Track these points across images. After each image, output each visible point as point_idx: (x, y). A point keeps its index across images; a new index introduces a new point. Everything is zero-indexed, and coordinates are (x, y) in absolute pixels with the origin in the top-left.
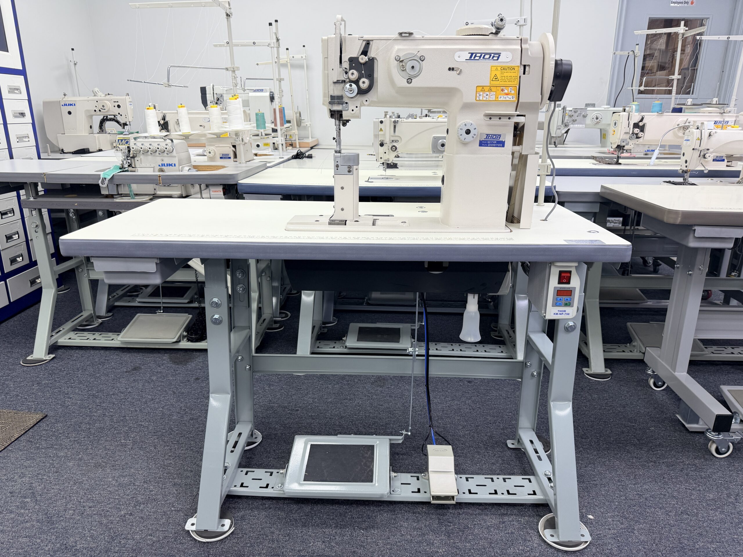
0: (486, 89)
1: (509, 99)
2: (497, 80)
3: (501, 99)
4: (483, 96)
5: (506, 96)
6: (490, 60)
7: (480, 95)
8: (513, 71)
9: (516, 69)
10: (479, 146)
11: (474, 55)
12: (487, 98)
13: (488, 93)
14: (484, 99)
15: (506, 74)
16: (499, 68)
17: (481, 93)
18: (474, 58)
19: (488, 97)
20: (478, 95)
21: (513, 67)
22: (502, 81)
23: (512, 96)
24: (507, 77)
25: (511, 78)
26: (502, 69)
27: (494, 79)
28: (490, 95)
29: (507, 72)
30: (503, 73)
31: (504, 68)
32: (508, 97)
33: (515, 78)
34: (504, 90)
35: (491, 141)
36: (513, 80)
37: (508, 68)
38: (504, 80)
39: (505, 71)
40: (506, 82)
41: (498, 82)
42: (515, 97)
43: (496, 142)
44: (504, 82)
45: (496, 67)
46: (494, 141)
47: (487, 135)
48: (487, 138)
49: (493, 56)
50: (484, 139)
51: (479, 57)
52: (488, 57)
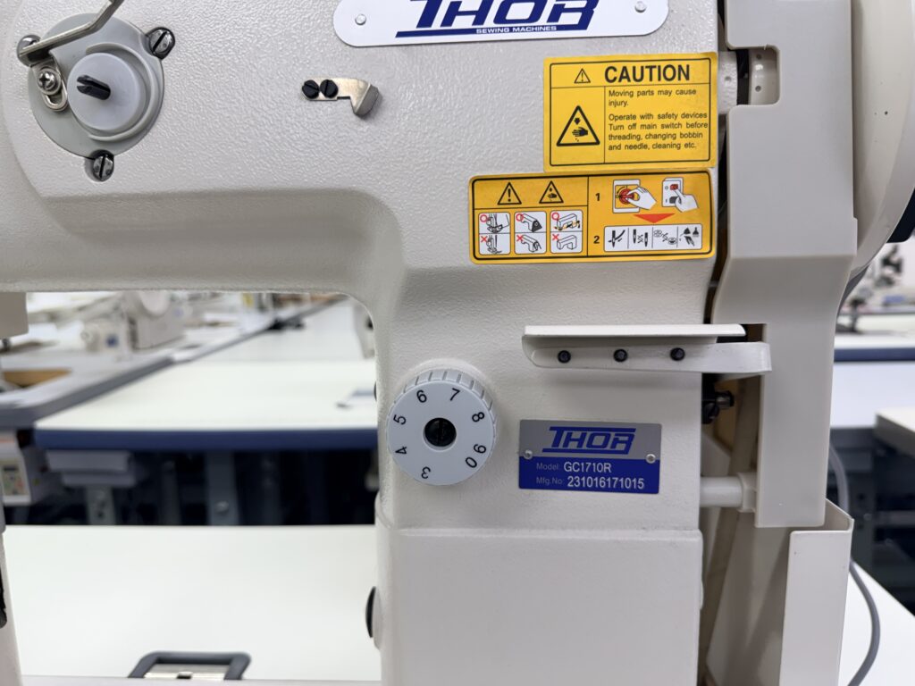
0: (530, 192)
1: (666, 246)
2: (589, 138)
3: (621, 246)
4: (512, 233)
5: (649, 229)
6: (542, 29)
7: (495, 229)
8: (680, 84)
9: (698, 71)
10: (523, 485)
11: (446, 3)
12: (536, 244)
13: (541, 217)
14: (522, 249)
15: (637, 106)
16: (596, 73)
17: (502, 219)
18: (448, 20)
19: (540, 237)
20: (483, 228)
21: (675, 65)
22: (617, 142)
23: (682, 228)
24: (646, 122)
25: (672, 126)
26: (612, 74)
27: (570, 137)
28: (554, 223)
29: (644, 93)
30: (619, 99)
31: (625, 69)
32: (658, 233)
33: (692, 126)
34: (632, 196)
35: (585, 460)
36: (682, 136)
37: (647, 71)
38: (630, 137)
39: (635, 88)
40: (645, 147)
41: (594, 153)
42: (699, 230)
43: (607, 467)
44: (630, 147)
45: (580, 67)
46: (597, 461)
47: (559, 430)
48: (561, 447)
49: (555, 6)
50: (545, 450)
51: (472, 18)
52: (527, 16)
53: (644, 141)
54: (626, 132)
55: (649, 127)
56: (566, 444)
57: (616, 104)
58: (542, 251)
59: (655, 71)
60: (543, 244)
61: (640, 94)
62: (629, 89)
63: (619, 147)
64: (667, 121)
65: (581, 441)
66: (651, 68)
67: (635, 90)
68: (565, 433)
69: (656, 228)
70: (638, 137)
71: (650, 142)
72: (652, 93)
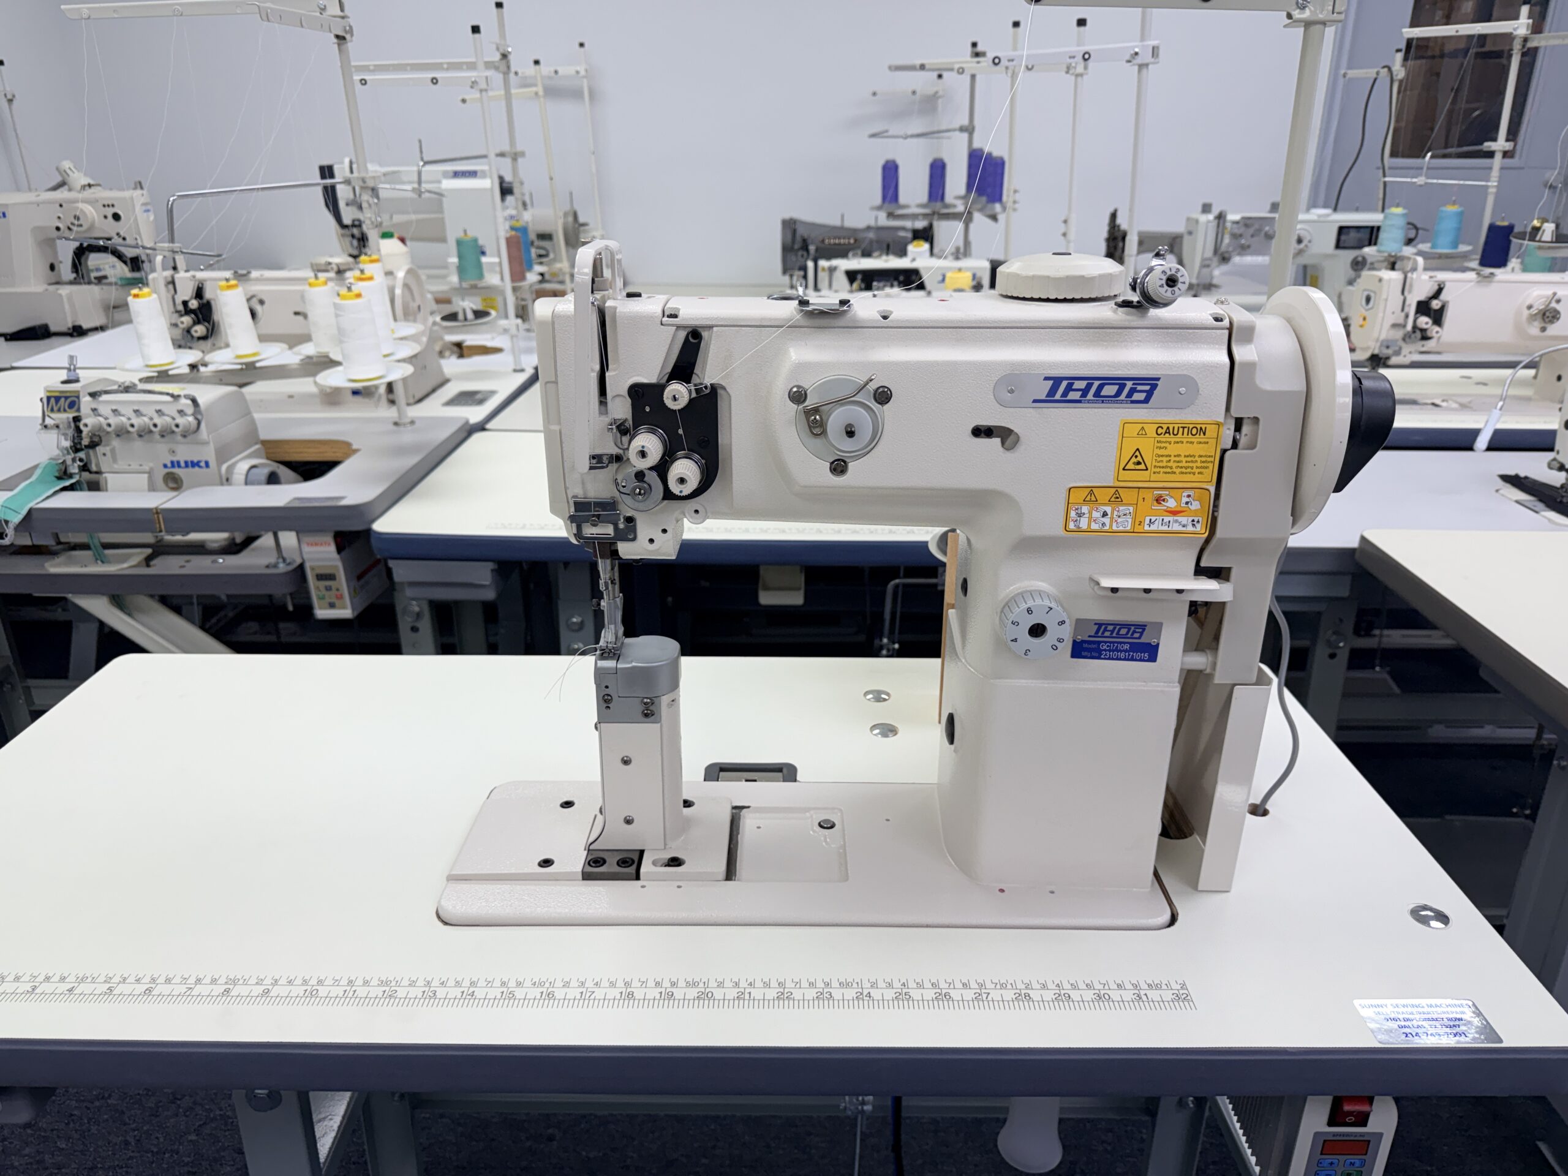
0: (1103, 495)
1: (1181, 528)
2: (1142, 466)
3: (1153, 527)
4: (1090, 518)
5: (1171, 519)
6: (1122, 402)
7: (1080, 515)
8: (1201, 438)
9: (1211, 431)
10: (1073, 656)
11: (1064, 384)
12: (1104, 524)
13: (1108, 509)
14: (1094, 526)
15: (1172, 449)
16: (1151, 430)
17: (1085, 509)
18: (1065, 394)
19: (1107, 520)
20: (1073, 514)
21: (1199, 427)
22: (1158, 470)
23: (1191, 519)
24: (1177, 459)
25: (1192, 462)
26: (1160, 431)
27: (1130, 466)
28: (1116, 513)
29: (1178, 442)
30: (1163, 445)
31: (1168, 428)
32: (1176, 521)
33: (1203, 462)
34: (1164, 500)
35: (1114, 642)
36: (1197, 467)
37: (1181, 430)
38: (1166, 467)
39: (1172, 439)
40: (1175, 473)
41: (1145, 475)
42: (1200, 519)
43: (1127, 647)
44: (1166, 473)
45: (1141, 425)
46: (1121, 643)
47: (1099, 625)
48: (1100, 634)
49: (1131, 388)
50: (1090, 636)
51: (1080, 393)
52: (1113, 393)
53: (1174, 470)
54: (1164, 464)
55: (1178, 462)
56: (1103, 633)
57: (1160, 448)
58: (1107, 528)
59: (1186, 430)
60: (1108, 525)
61: (1175, 442)
62: (1169, 440)
63: (1159, 473)
64: (1189, 459)
65: (1112, 632)
66: (1184, 428)
67: (1173, 440)
68: (1103, 627)
69: (1176, 518)
70: (1171, 468)
71: (1178, 471)
72: (1182, 442)
